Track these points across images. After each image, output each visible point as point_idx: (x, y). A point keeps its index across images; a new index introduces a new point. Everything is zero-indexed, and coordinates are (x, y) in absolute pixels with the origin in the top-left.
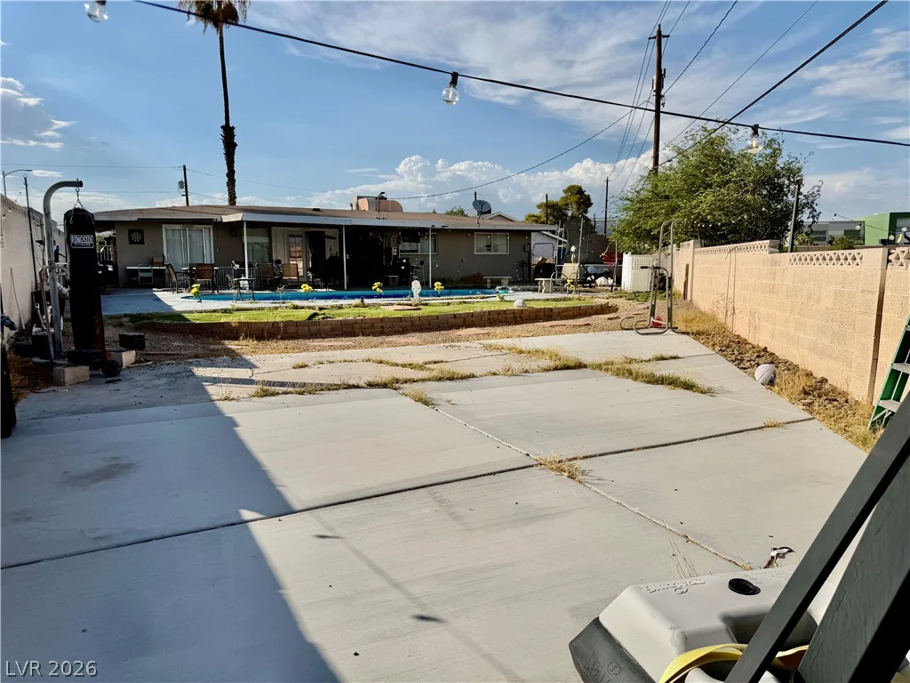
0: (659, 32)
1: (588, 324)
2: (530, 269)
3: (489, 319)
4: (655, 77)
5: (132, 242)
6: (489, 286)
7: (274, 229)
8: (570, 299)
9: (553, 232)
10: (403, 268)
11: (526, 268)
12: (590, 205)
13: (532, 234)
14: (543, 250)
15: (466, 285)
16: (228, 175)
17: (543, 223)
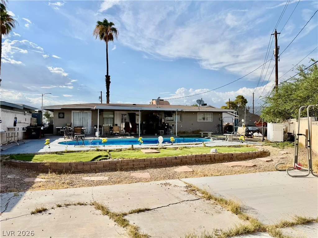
0: (276, 32)
1: (255, 166)
2: (222, 127)
3: (196, 160)
4: (275, 50)
5: (59, 117)
6: (202, 136)
7: (115, 112)
8: (242, 146)
9: (232, 112)
10: (166, 127)
11: (220, 127)
12: (247, 102)
13: (223, 113)
14: (228, 120)
15: (193, 135)
16: (107, 93)
17: (228, 109)
